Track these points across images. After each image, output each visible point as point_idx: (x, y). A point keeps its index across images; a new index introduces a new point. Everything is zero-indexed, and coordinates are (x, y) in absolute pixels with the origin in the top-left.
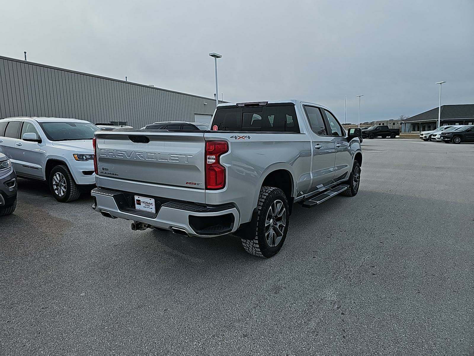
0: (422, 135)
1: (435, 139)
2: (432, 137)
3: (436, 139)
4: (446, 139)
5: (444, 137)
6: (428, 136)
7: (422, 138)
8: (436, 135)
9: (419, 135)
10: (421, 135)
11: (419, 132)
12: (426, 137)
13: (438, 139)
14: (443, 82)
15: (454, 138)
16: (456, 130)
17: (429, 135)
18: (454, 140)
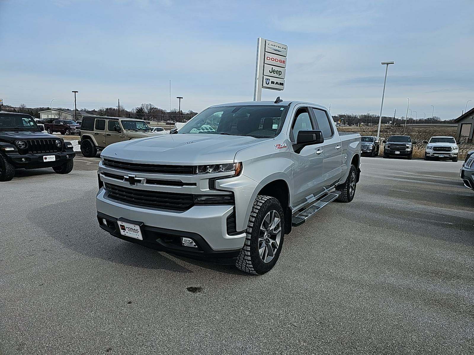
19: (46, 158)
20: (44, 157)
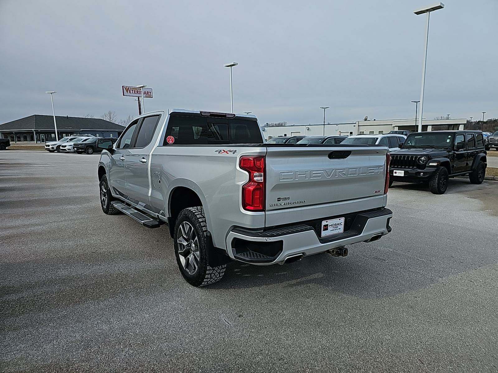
0: (49, 146)
1: (65, 150)
2: (61, 148)
3: (67, 150)
4: (80, 150)
5: (78, 148)
6: (55, 147)
7: (48, 150)
8: (65, 146)
9: (44, 146)
10: (46, 146)
11: (15, 142)
12: (53, 148)
13: (68, 150)
14: (54, 92)
15: (88, 149)
16: (82, 142)
17: (56, 145)
18: (87, 150)
19: (396, 173)
20: (395, 171)
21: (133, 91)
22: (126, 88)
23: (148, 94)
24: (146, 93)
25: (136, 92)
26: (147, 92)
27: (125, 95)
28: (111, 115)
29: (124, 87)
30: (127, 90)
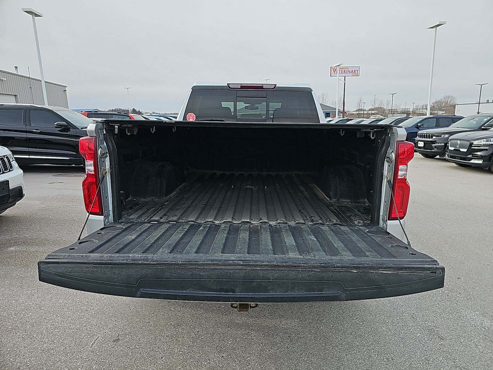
21: (341, 71)
22: (334, 68)
23: (355, 73)
24: (353, 72)
25: (343, 72)
26: (354, 70)
27: (332, 76)
28: (324, 96)
29: (332, 68)
30: (334, 71)
